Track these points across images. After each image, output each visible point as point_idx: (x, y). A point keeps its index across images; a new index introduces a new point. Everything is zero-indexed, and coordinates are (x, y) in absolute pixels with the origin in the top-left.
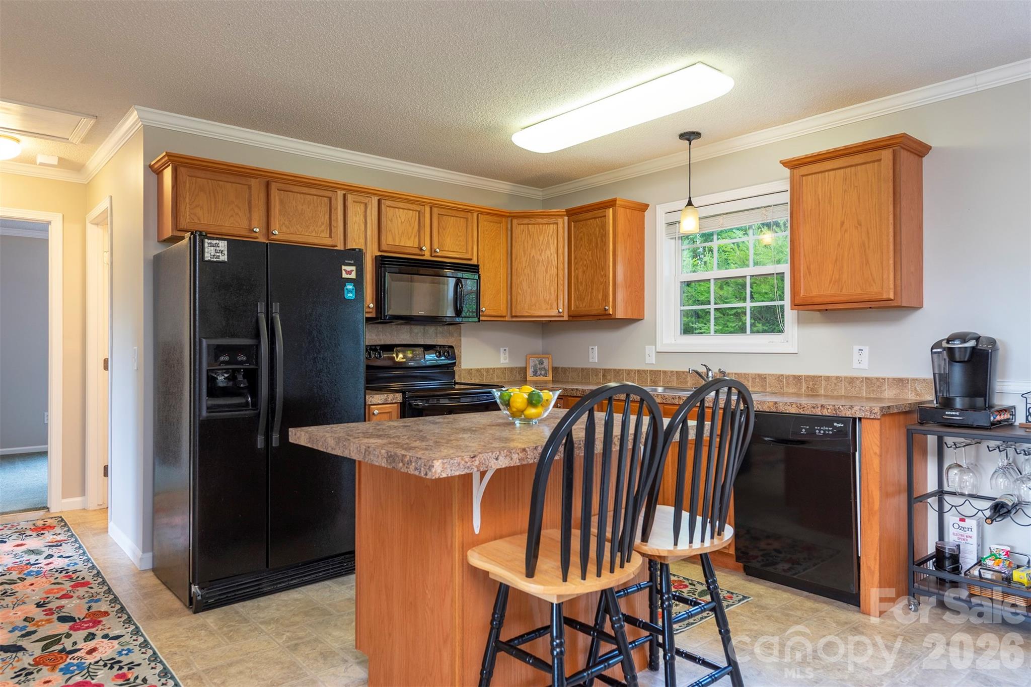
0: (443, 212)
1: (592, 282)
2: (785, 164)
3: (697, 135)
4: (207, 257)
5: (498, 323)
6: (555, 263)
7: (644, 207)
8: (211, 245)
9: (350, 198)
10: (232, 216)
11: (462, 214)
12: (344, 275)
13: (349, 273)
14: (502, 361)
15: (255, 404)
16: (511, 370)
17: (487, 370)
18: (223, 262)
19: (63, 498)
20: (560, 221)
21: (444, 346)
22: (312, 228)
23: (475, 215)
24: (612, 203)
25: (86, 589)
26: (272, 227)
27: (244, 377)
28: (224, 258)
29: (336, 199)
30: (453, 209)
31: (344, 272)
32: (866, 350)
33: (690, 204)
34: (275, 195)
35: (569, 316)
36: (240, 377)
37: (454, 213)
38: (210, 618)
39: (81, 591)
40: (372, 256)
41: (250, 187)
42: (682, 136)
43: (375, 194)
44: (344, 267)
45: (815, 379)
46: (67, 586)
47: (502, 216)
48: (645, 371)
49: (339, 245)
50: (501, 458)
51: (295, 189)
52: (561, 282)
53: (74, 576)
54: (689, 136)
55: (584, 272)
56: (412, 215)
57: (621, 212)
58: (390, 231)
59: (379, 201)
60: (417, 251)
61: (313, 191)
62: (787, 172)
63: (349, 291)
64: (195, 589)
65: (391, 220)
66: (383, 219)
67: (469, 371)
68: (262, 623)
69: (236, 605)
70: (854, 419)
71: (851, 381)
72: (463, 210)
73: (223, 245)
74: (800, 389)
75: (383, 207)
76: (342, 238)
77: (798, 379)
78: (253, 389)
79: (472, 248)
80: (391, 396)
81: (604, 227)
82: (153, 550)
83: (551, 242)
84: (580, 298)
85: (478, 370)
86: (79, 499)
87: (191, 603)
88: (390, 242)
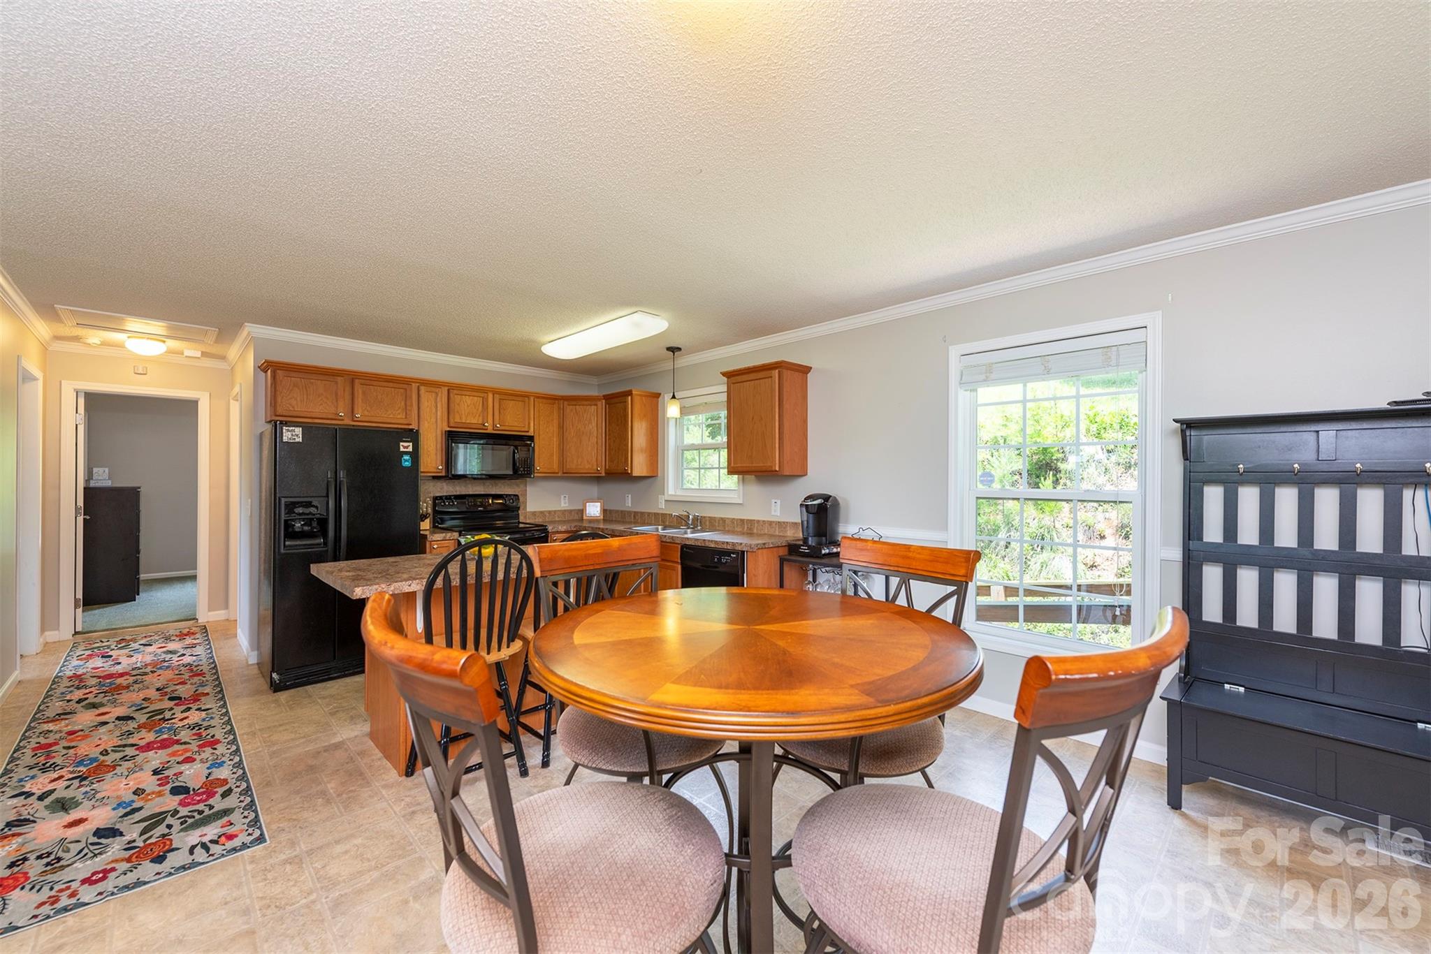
0: (503, 397)
1: (619, 449)
2: (724, 374)
3: (679, 349)
4: (285, 439)
5: (551, 477)
6: (595, 434)
7: (657, 396)
8: (288, 430)
9: (422, 388)
10: (321, 404)
11: (520, 399)
12: (402, 449)
13: (407, 447)
14: (563, 505)
15: (325, 544)
16: (570, 511)
17: (550, 512)
18: (299, 442)
19: (209, 611)
20: (599, 403)
21: (510, 495)
22: (390, 412)
23: (532, 399)
24: (629, 393)
25: (201, 678)
26: (356, 411)
27: (318, 524)
28: (300, 440)
29: (411, 390)
30: (511, 395)
31: (401, 447)
32: (779, 502)
33: (674, 397)
34: (359, 390)
35: (606, 473)
36: (315, 524)
37: (514, 398)
38: (283, 696)
39: (196, 679)
40: (442, 431)
41: (336, 383)
42: (669, 349)
43: (444, 386)
44: (401, 444)
45: (751, 521)
46: (186, 676)
47: (555, 399)
48: (658, 514)
49: (413, 423)
50: (413, 585)
51: (375, 383)
52: (600, 448)
53: (195, 669)
54: (673, 350)
55: (614, 441)
56: (478, 401)
57: (637, 399)
58: (458, 412)
59: (448, 390)
60: (482, 427)
61: (391, 385)
62: (725, 379)
63: (406, 461)
64: (275, 675)
65: (458, 404)
66: (452, 405)
67: (534, 513)
68: (320, 698)
69: (309, 687)
70: (743, 552)
71: (771, 523)
72: (522, 396)
73: (299, 431)
74: (743, 529)
75: (451, 395)
76: (416, 418)
77: (742, 521)
78: (324, 533)
79: (529, 424)
80: (449, 535)
81: (625, 409)
82: (258, 650)
83: (592, 418)
84: (611, 461)
85: (542, 512)
86: (222, 612)
87: (271, 685)
88: (458, 420)
